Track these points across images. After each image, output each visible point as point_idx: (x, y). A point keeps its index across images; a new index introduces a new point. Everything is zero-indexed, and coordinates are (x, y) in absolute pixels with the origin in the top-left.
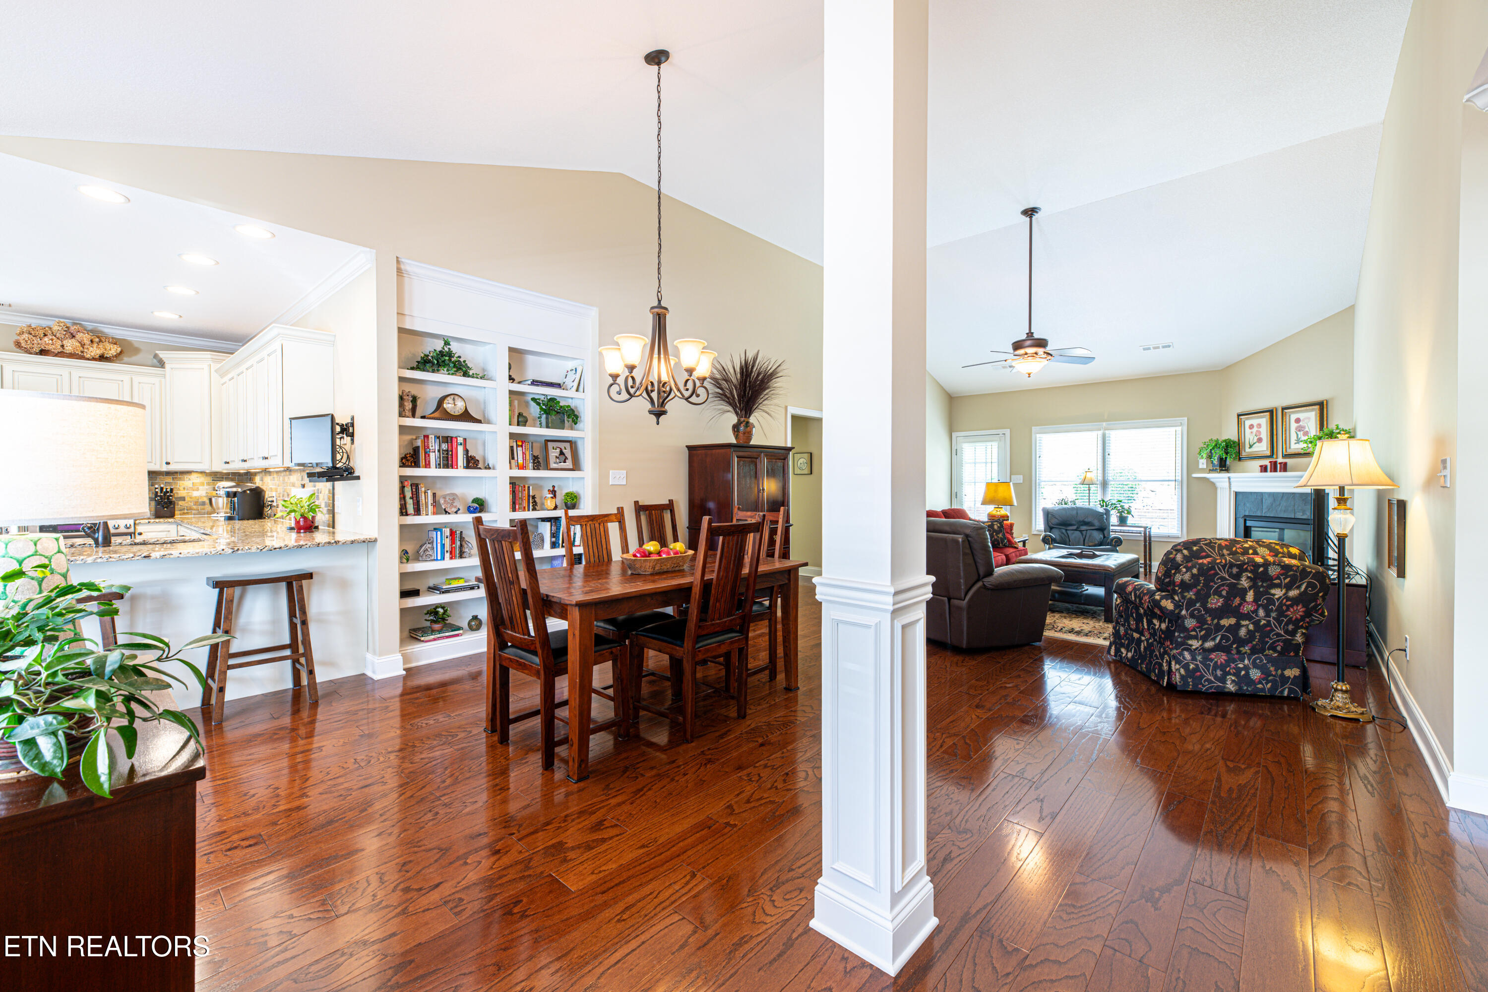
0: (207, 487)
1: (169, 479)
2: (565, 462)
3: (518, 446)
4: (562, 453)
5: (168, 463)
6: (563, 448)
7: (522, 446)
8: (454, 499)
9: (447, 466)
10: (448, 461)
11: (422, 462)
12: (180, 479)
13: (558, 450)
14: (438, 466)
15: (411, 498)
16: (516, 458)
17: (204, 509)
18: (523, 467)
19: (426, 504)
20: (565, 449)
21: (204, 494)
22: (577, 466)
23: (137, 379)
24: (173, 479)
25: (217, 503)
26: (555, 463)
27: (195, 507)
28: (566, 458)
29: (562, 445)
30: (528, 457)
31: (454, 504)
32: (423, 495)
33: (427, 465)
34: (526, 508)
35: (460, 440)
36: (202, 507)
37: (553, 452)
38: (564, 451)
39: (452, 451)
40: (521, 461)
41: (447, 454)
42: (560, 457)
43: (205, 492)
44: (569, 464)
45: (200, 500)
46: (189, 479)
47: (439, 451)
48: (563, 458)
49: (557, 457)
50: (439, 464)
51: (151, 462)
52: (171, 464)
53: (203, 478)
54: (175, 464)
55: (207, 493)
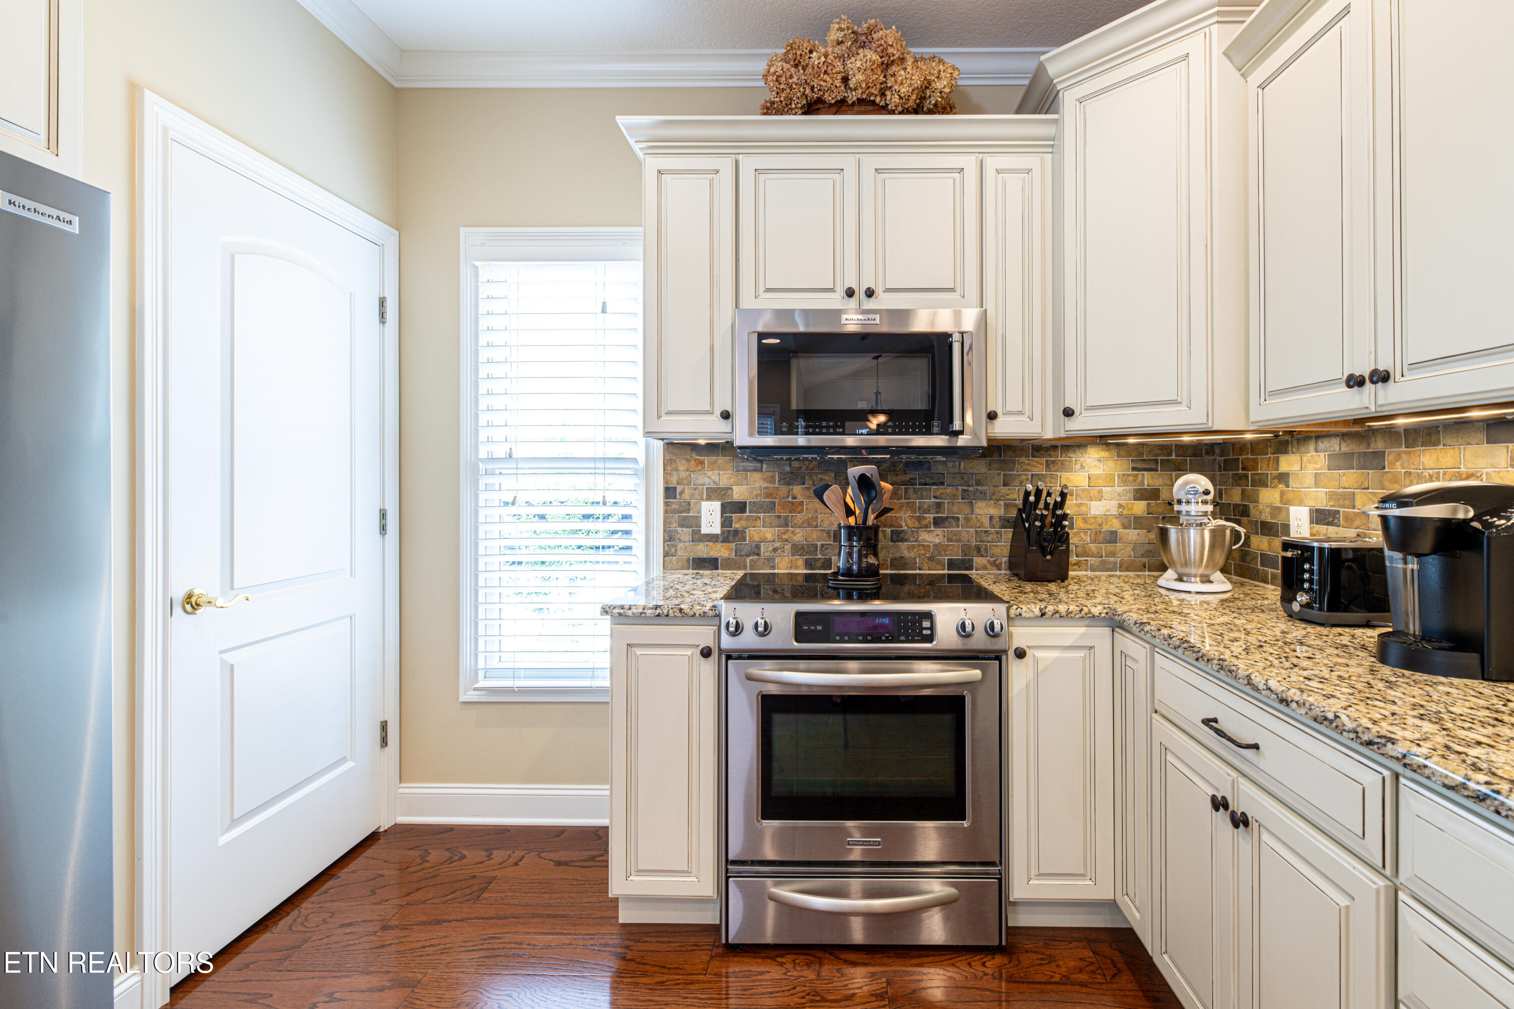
0: (1120, 489)
1: (1038, 466)
5: (1068, 413)
12: (1063, 467)
17: (1113, 554)
21: (1114, 511)
23: (992, 162)
24: (1048, 465)
27: (1093, 547)
36: (1110, 547)
43: (1115, 503)
45: (1105, 528)
46: (1082, 467)
51: (1020, 413)
52: (1077, 413)
53: (1111, 464)
54: (1089, 413)
55: (1120, 506)
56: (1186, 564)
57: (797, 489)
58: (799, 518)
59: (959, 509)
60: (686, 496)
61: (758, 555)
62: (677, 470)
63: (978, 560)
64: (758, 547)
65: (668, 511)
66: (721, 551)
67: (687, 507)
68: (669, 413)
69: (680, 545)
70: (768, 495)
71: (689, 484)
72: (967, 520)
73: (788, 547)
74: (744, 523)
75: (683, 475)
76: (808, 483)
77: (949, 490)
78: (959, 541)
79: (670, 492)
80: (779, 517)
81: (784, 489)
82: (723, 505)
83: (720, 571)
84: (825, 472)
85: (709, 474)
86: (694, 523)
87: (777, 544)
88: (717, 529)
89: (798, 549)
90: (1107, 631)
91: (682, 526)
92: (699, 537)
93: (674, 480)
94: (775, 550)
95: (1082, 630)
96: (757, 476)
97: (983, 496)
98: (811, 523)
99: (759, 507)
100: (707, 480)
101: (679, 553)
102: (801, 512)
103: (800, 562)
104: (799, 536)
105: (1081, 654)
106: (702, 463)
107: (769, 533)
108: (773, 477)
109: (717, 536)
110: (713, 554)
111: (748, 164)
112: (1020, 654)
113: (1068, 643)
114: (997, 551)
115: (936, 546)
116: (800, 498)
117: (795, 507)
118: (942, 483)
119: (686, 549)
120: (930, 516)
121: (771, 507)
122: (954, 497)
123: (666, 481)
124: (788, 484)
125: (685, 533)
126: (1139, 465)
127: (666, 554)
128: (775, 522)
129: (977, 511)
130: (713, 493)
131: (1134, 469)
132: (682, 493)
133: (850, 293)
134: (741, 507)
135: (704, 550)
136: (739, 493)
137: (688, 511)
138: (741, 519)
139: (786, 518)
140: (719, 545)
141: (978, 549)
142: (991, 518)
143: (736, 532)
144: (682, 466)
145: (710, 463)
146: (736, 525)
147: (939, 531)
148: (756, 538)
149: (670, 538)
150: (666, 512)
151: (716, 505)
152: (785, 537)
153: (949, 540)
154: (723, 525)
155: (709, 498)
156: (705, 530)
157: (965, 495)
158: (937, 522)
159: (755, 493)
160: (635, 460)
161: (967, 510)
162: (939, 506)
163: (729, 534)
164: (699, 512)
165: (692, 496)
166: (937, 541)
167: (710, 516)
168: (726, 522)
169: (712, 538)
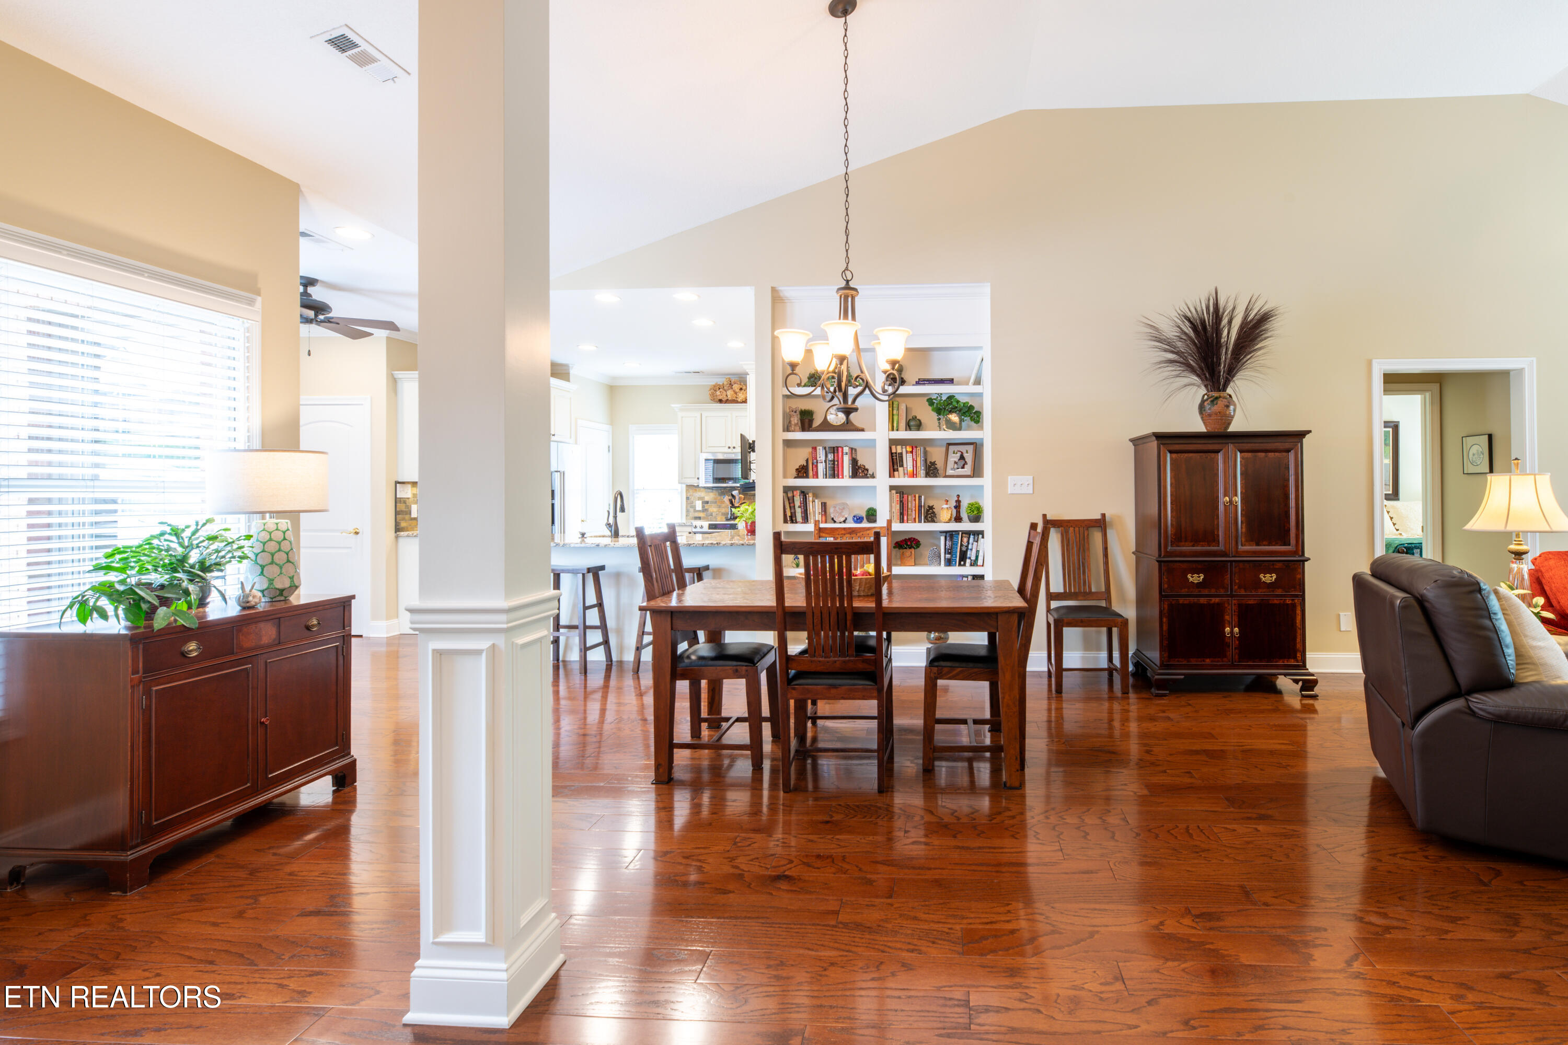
2: (963, 467)
3: (907, 452)
4: (962, 457)
6: (964, 452)
7: (912, 452)
8: (844, 508)
9: (834, 476)
10: (834, 472)
11: (811, 473)
13: (959, 454)
14: (826, 476)
15: (799, 507)
16: (905, 466)
18: (914, 475)
19: (814, 513)
20: (967, 452)
22: (977, 472)
26: (952, 469)
28: (966, 463)
29: (963, 448)
30: (919, 464)
31: (843, 514)
32: (811, 504)
33: (816, 476)
34: (917, 520)
35: (846, 449)
37: (954, 457)
38: (965, 455)
39: (838, 461)
40: (910, 469)
41: (834, 464)
42: (959, 463)
44: (968, 470)
47: (825, 461)
48: (962, 462)
49: (956, 463)
50: (826, 474)
60: (692, 500)
61: (715, 517)
62: (689, 493)
65: (687, 504)
66: (702, 515)
67: (692, 502)
68: (686, 478)
70: (715, 499)
71: (693, 497)
74: (708, 508)
75: (691, 494)
79: (688, 498)
82: (703, 503)
83: (701, 520)
85: (698, 494)
86: (694, 507)
87: (718, 513)
88: (701, 509)
89: (723, 514)
91: (690, 506)
92: (695, 511)
93: (688, 496)
96: (712, 495)
99: (712, 502)
100: (698, 496)
106: (696, 491)
107: (715, 510)
108: (716, 495)
111: (705, 414)
119: (692, 514)
121: (716, 502)
123: (686, 496)
125: (691, 510)
127: (686, 515)
128: (715, 505)
130: (699, 499)
132: (690, 499)
133: (729, 448)
134: (707, 502)
135: (697, 515)
136: (707, 499)
144: (691, 491)
145: (699, 491)
146: (706, 508)
148: (712, 512)
149: (688, 511)
150: (685, 502)
151: (701, 502)
155: (698, 501)
156: (697, 509)
159: (711, 499)
160: (676, 491)
163: (704, 510)
164: (696, 503)
165: (694, 500)
167: (699, 505)
168: (703, 507)
169: (699, 511)
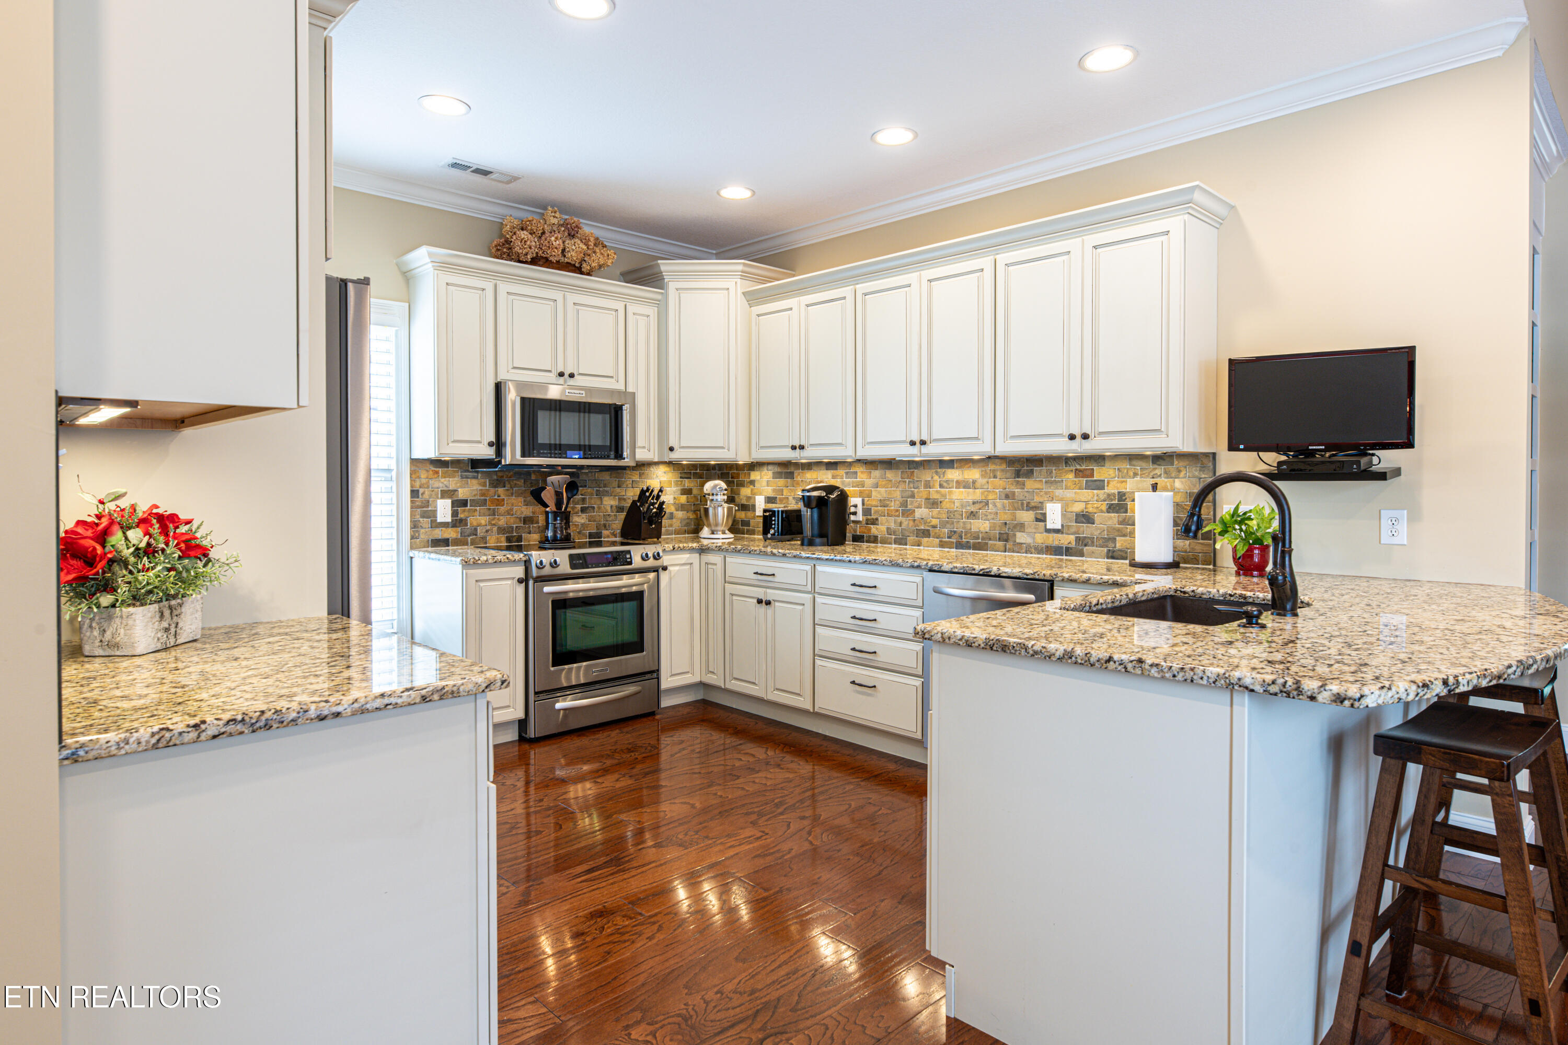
0: (674, 489)
1: (635, 476)
5: (671, 449)
12: (648, 476)
17: (671, 526)
21: (672, 501)
23: (631, 308)
24: (640, 475)
25: (716, 515)
36: (670, 522)
43: (672, 497)
46: (657, 476)
51: (644, 447)
52: (675, 449)
53: (670, 475)
54: (682, 450)
55: (675, 498)
56: (717, 525)
57: (501, 490)
58: (502, 509)
59: (595, 502)
60: (426, 496)
61: (476, 535)
62: (419, 477)
63: (605, 532)
64: (476, 530)
65: (413, 507)
66: (451, 534)
67: (427, 504)
68: (454, 441)
69: (422, 531)
70: (482, 495)
71: (428, 487)
72: (599, 508)
73: (495, 529)
74: (466, 514)
75: (424, 481)
76: (508, 486)
77: (589, 490)
78: (594, 521)
79: (414, 493)
80: (489, 509)
81: (492, 490)
82: (453, 503)
83: (450, 548)
84: (518, 479)
85: (443, 480)
86: (432, 515)
87: (488, 527)
88: (449, 519)
89: (501, 530)
90: (697, 555)
91: (423, 517)
92: (435, 525)
93: (417, 484)
94: (487, 531)
95: (688, 555)
96: (475, 481)
97: (607, 494)
98: (509, 512)
99: (475, 503)
100: (441, 485)
101: (422, 536)
102: (503, 505)
103: (503, 538)
104: (502, 521)
105: (688, 567)
106: (437, 473)
107: (483, 520)
108: (485, 483)
109: (448, 523)
110: (446, 536)
112: (665, 568)
113: (683, 562)
114: (614, 526)
115: (582, 524)
116: (502, 497)
117: (500, 502)
118: (586, 486)
119: (426, 533)
120: (579, 507)
121: (484, 503)
122: (592, 495)
123: (412, 486)
124: (495, 487)
125: (425, 522)
126: (683, 476)
127: (412, 538)
128: (487, 513)
129: (604, 503)
130: (445, 494)
131: (681, 478)
132: (423, 494)
133: (560, 374)
134: (464, 503)
135: (439, 534)
136: (462, 494)
137: (428, 506)
138: (464, 511)
139: (494, 510)
140: (450, 530)
141: (605, 526)
142: (611, 507)
143: (461, 520)
144: (423, 475)
145: (442, 473)
146: (461, 516)
147: (584, 515)
148: (475, 524)
149: (415, 525)
150: (412, 507)
151: (448, 502)
152: (493, 522)
153: (590, 521)
154: (452, 516)
155: (443, 497)
156: (440, 519)
157: (598, 493)
158: (583, 510)
159: (474, 493)
160: (389, 470)
161: (599, 502)
162: (584, 500)
163: (457, 522)
164: (436, 507)
165: (430, 496)
166: (583, 521)
167: (444, 510)
168: (455, 514)
169: (445, 525)
